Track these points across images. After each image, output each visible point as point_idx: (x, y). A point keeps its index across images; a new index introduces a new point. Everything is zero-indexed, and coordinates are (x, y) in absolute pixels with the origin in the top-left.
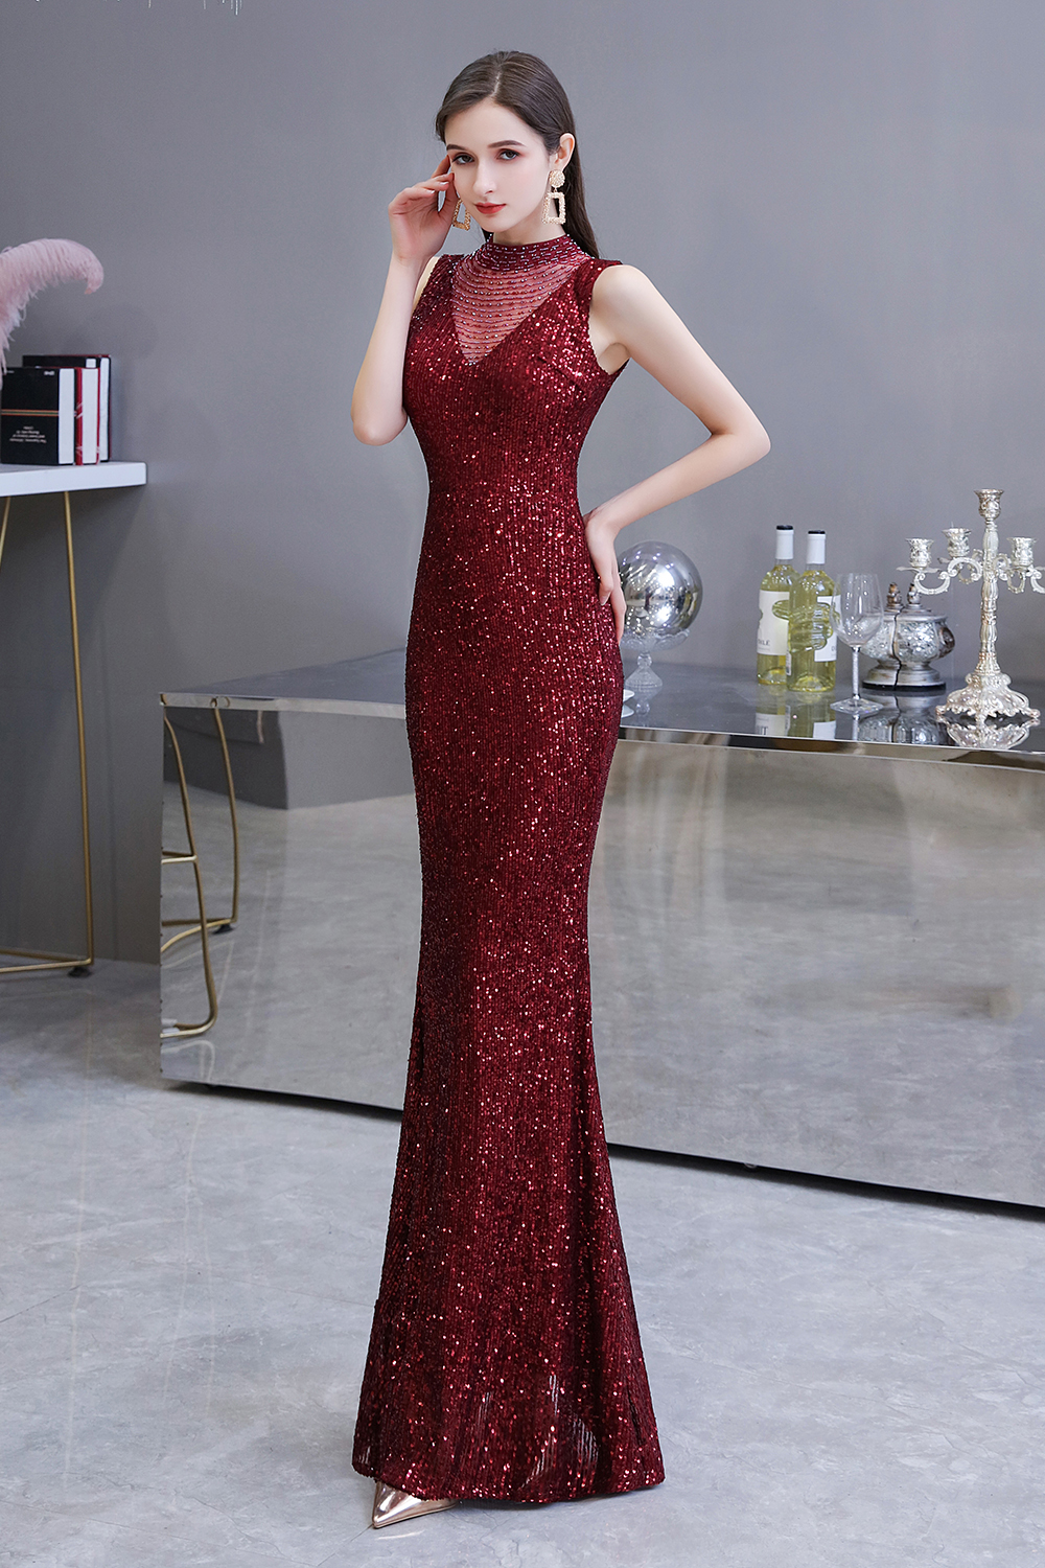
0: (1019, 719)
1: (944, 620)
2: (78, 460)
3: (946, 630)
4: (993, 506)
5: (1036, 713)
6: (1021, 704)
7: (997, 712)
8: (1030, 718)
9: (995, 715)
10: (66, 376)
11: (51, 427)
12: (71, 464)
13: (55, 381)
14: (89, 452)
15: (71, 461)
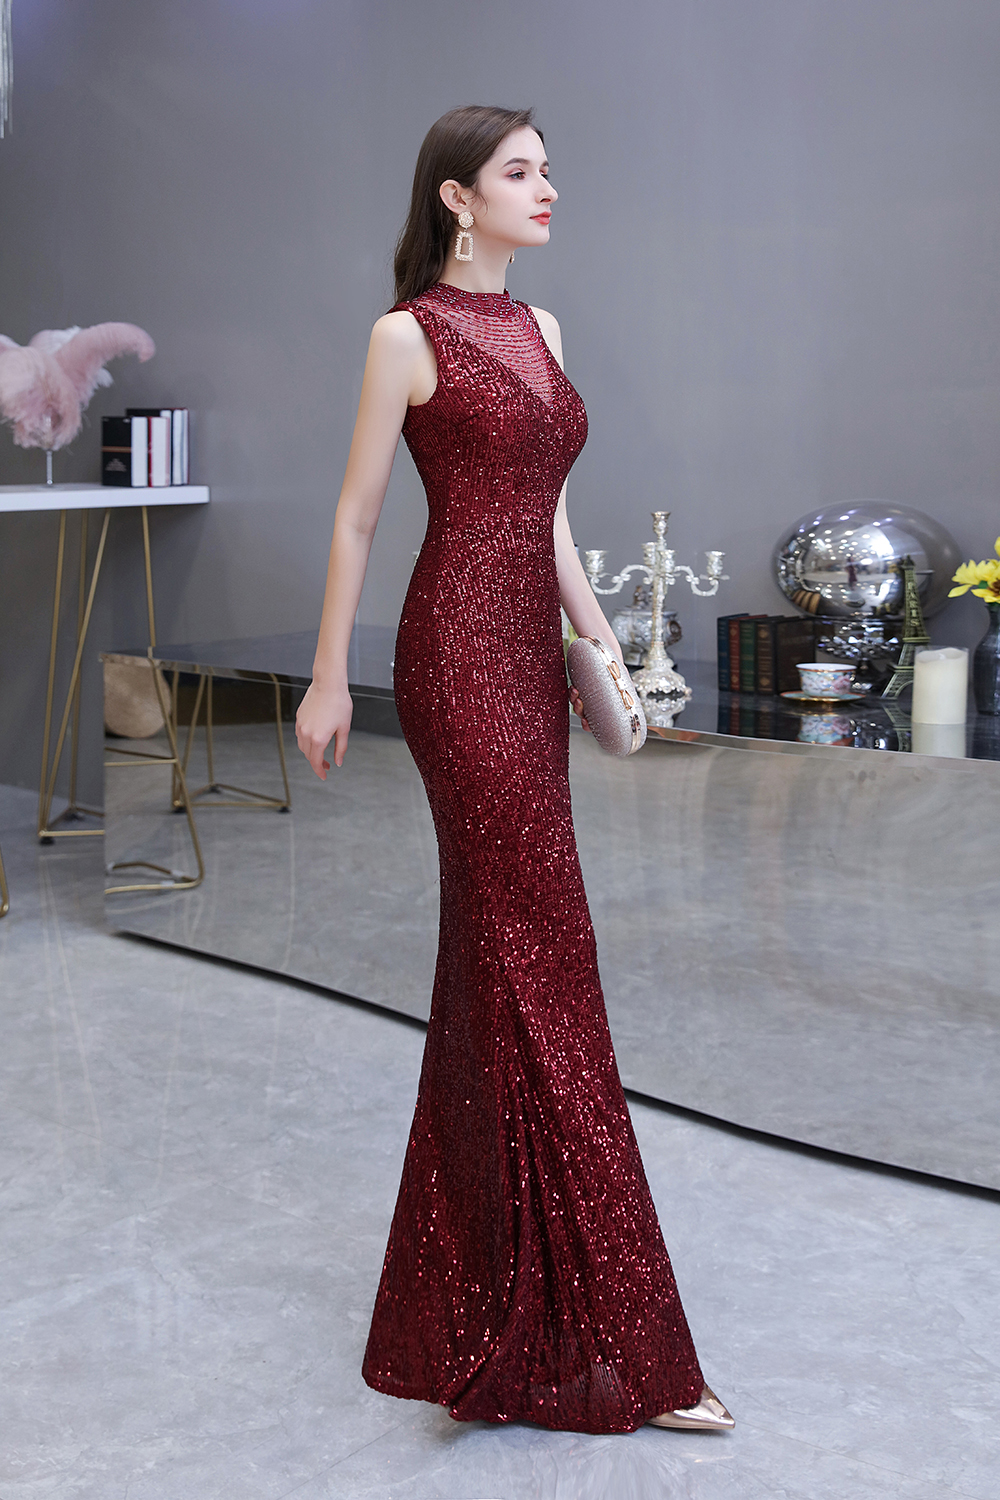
0: (674, 695)
1: (674, 615)
2: (150, 484)
3: (673, 623)
4: (662, 525)
5: (688, 691)
6: (679, 683)
7: (657, 689)
8: (682, 694)
9: (655, 692)
10: (139, 424)
11: (127, 459)
12: (142, 487)
13: (128, 428)
14: (160, 475)
15: (145, 483)
